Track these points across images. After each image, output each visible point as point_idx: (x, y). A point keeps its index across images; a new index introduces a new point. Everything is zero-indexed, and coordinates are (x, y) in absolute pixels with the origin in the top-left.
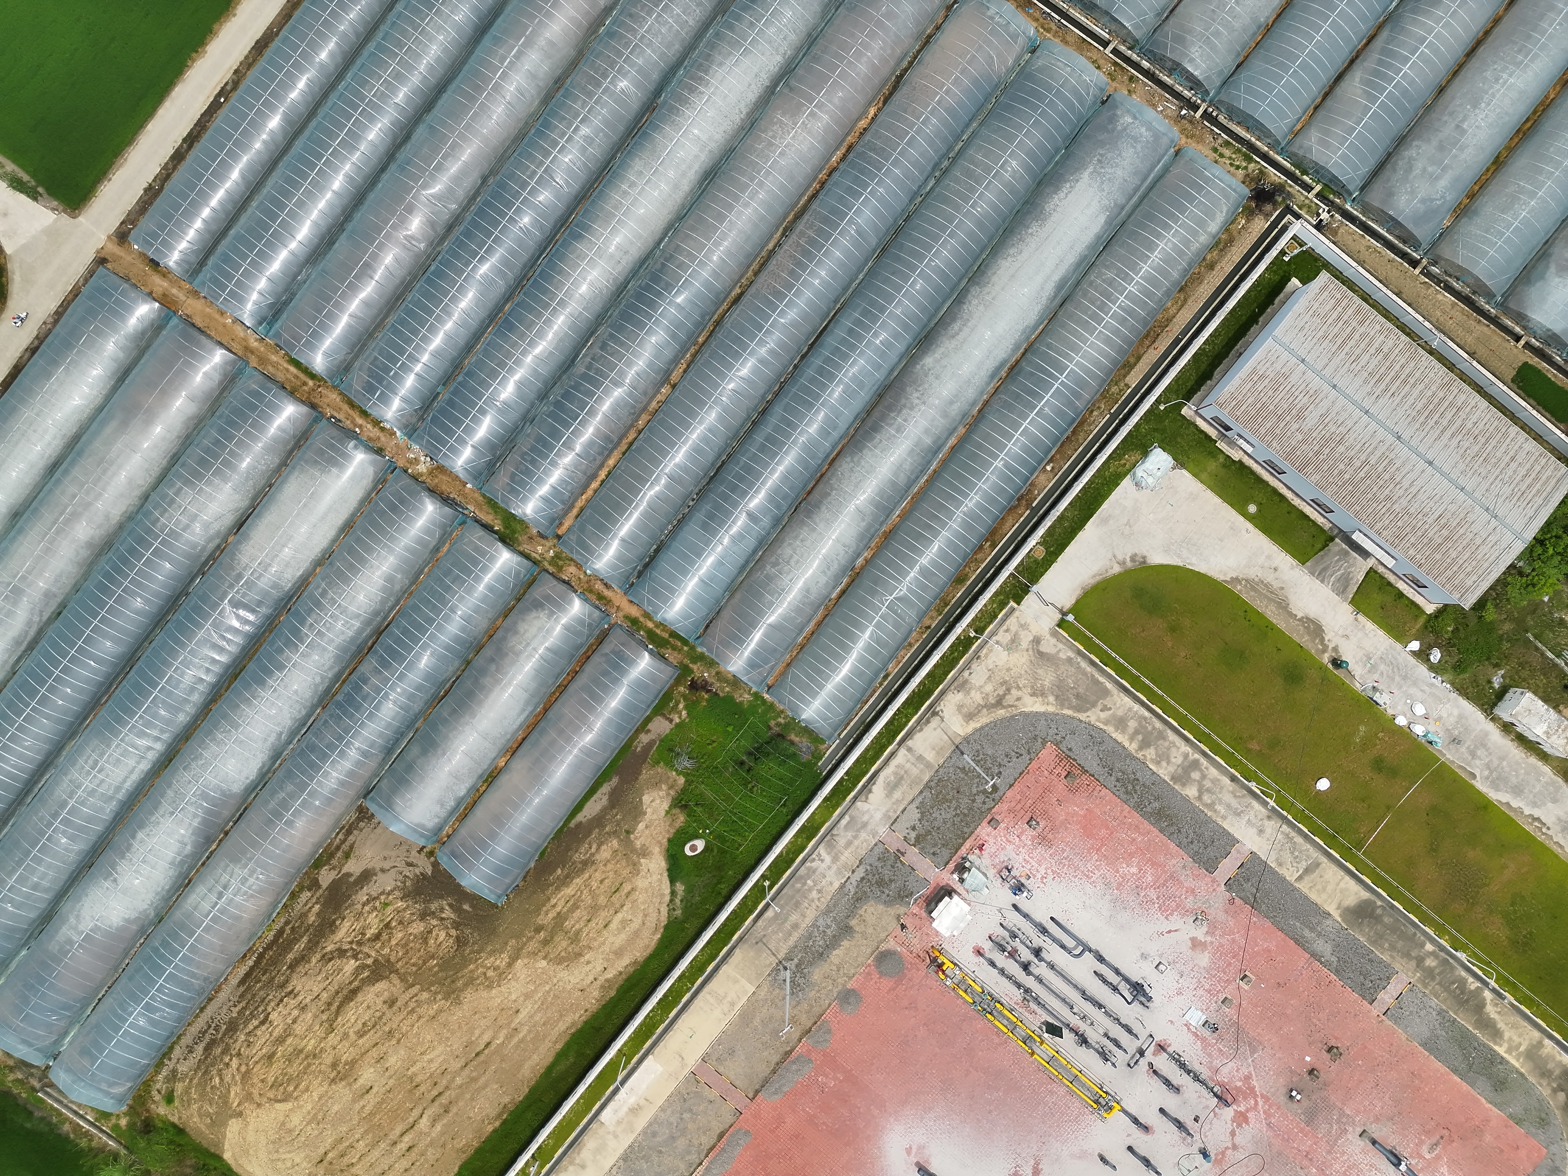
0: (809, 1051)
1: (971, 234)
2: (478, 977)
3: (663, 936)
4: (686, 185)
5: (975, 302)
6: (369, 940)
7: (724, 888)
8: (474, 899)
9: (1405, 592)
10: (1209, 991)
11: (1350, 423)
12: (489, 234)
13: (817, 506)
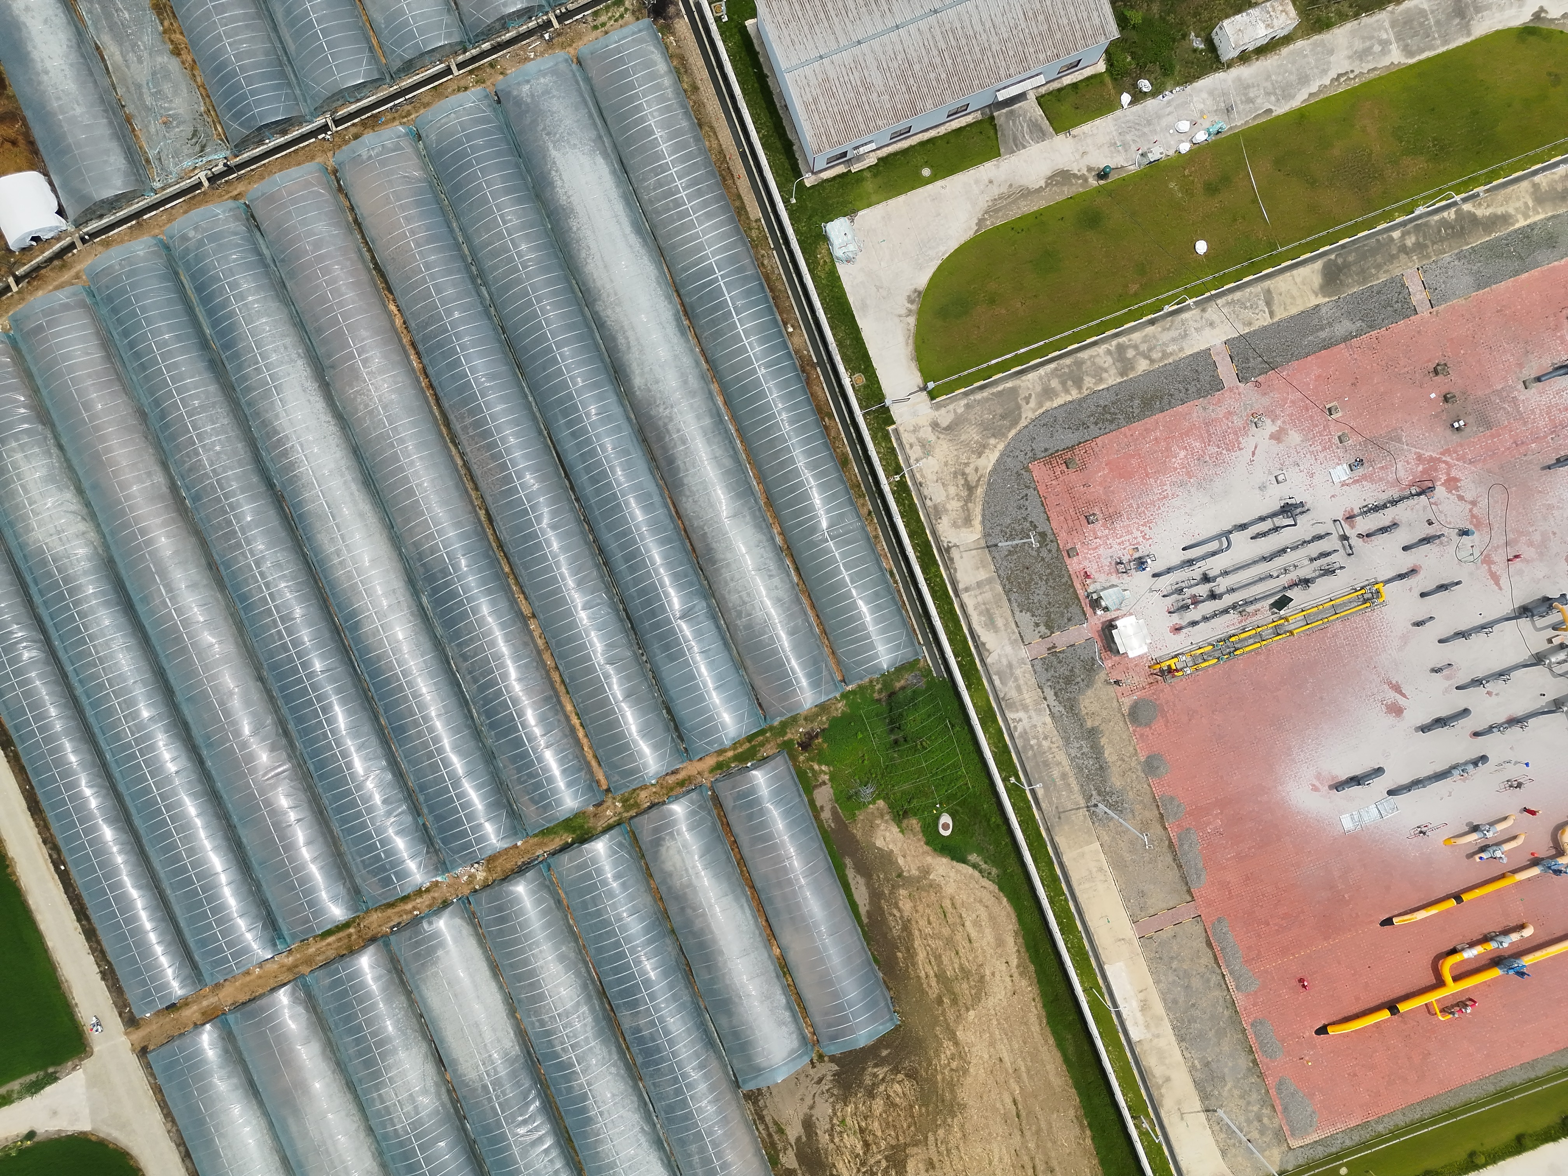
0: (1179, 826)
1: (549, 282)
3: (1007, 896)
4: (365, 506)
5: (609, 312)
6: (865, 1153)
7: (995, 819)
8: (881, 1042)
9: (1075, 81)
10: (1324, 449)
11: (899, 47)
12: (310, 703)
13: (709, 550)
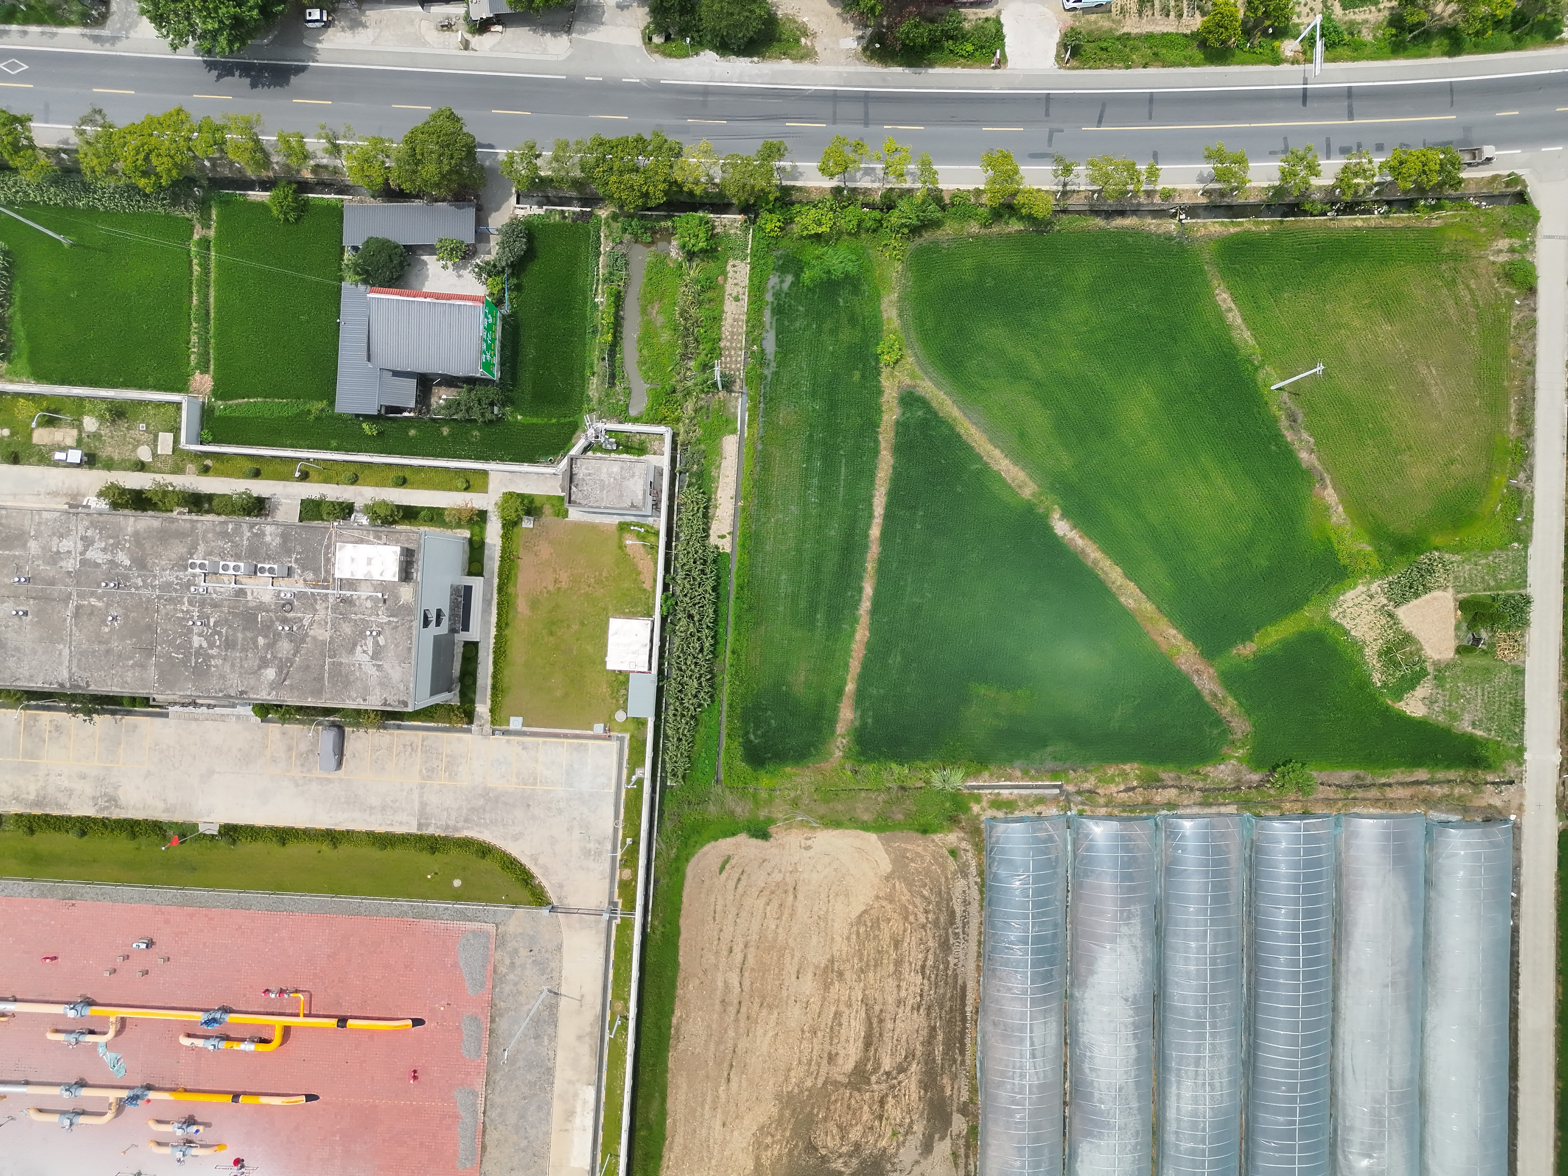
2: (776, 1129)
6: (887, 1095)
